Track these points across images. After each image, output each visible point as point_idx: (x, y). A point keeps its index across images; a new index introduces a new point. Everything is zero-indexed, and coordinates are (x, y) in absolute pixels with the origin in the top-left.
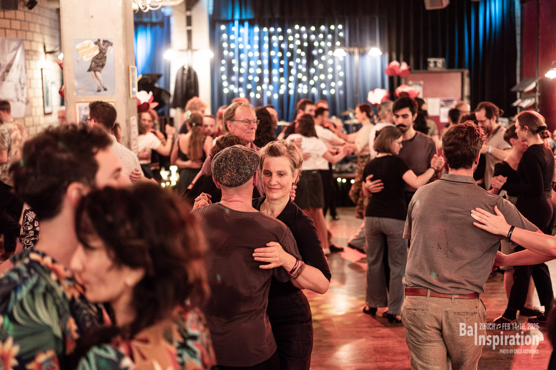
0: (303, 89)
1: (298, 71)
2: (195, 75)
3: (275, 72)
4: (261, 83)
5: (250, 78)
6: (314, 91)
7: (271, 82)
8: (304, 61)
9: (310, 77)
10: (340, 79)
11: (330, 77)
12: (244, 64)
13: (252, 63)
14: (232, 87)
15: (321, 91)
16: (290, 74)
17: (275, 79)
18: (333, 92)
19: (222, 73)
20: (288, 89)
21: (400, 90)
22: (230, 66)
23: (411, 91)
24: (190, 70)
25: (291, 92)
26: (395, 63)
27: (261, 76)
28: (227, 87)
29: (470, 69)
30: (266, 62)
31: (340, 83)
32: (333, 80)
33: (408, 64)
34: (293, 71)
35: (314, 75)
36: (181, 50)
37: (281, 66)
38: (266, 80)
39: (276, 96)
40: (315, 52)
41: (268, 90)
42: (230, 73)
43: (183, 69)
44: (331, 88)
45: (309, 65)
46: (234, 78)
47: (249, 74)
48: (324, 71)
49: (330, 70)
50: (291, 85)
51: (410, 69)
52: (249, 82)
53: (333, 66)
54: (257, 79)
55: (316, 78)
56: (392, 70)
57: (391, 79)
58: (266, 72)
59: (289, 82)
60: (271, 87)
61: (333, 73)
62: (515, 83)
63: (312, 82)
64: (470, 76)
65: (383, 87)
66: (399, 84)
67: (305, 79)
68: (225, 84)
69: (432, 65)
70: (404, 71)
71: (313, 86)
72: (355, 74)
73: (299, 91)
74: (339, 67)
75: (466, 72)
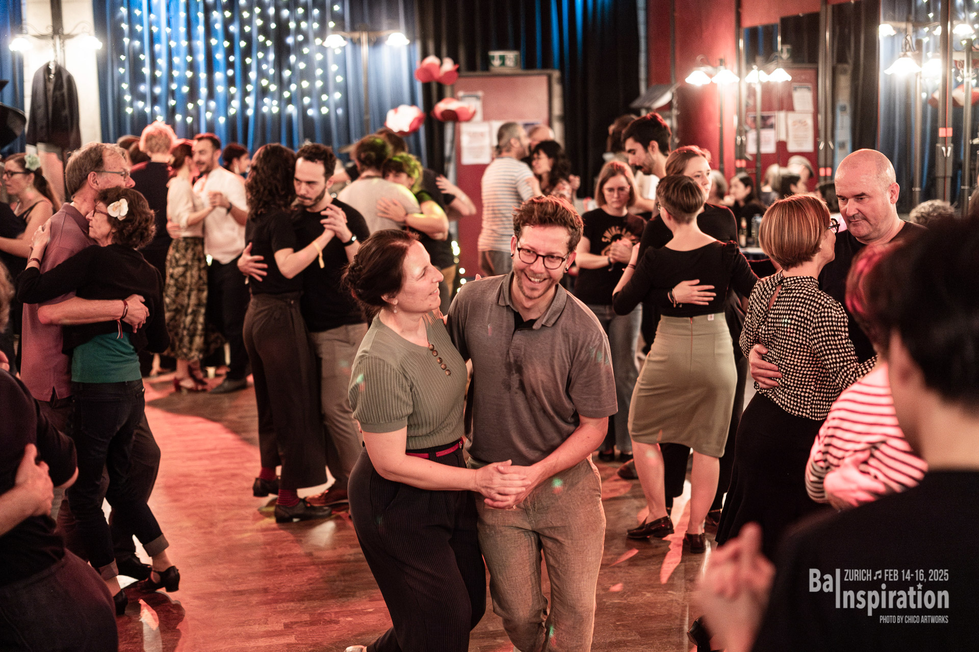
0: (270, 107)
1: (261, 74)
2: (70, 80)
3: (219, 76)
4: (193, 95)
5: (174, 86)
6: (291, 109)
7: (211, 95)
8: (271, 57)
9: (283, 85)
10: (337, 87)
11: (319, 84)
12: (162, 62)
13: (176, 60)
14: (140, 104)
15: (303, 110)
16: (246, 80)
17: (220, 89)
18: (324, 110)
19: (121, 79)
20: (244, 106)
21: (441, 107)
22: (135, 65)
23: (462, 108)
24: (59, 71)
25: (250, 112)
26: (432, 60)
27: (193, 84)
28: (131, 105)
29: (562, 69)
30: (201, 58)
31: (338, 96)
32: (325, 90)
33: (456, 61)
34: (253, 75)
35: (290, 82)
36: (42, 37)
37: (230, 65)
38: (203, 91)
39: (222, 120)
40: (290, 40)
41: (207, 109)
42: (136, 77)
43: (47, 69)
44: (321, 104)
45: (281, 63)
46: (144, 88)
47: (171, 78)
48: (307, 74)
49: (319, 72)
50: (250, 100)
51: (458, 70)
52: (172, 94)
53: (324, 65)
54: (185, 89)
55: (293, 87)
56: (427, 71)
57: (427, 87)
58: (203, 76)
59: (246, 93)
60: (212, 104)
61: (324, 78)
62: (636, 94)
63: (286, 94)
64: (562, 81)
65: (413, 103)
66: (441, 98)
67: (273, 88)
68: (128, 98)
69: (496, 63)
70: (448, 74)
71: (289, 101)
72: (362, 80)
73: (265, 110)
74: (333, 68)
75: (556, 74)
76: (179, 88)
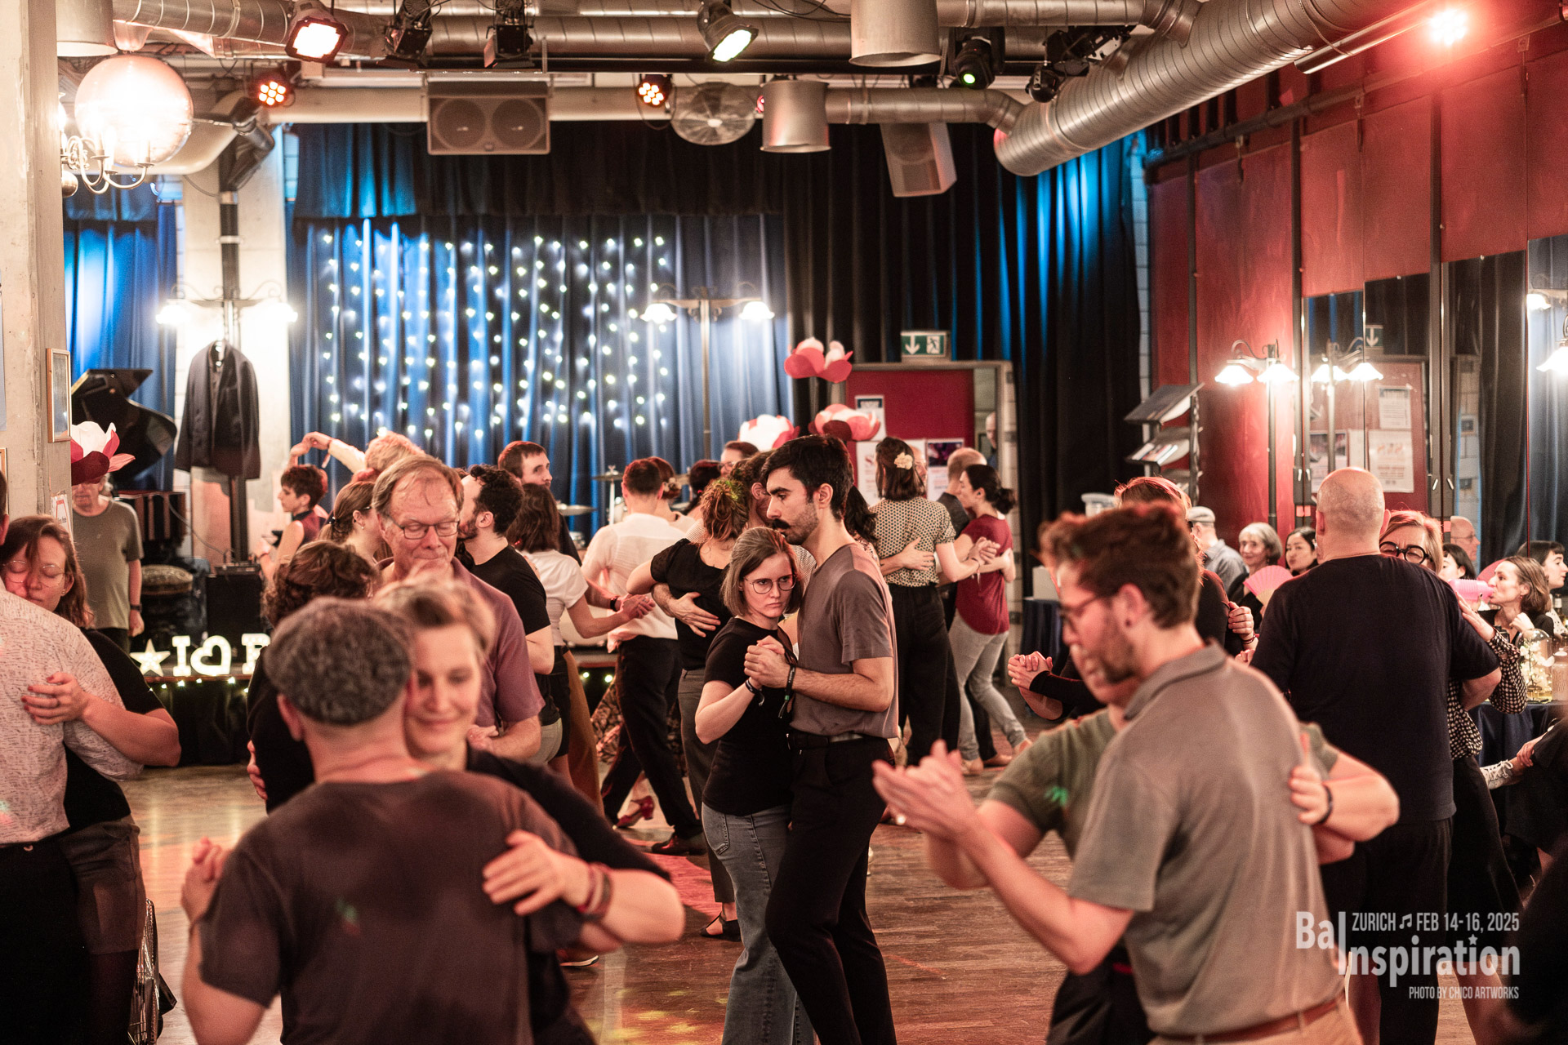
0: (555, 414)
1: (543, 363)
2: (246, 369)
3: (477, 366)
4: (436, 394)
5: (406, 381)
6: (588, 419)
7: (464, 395)
8: (559, 336)
9: (575, 379)
10: (661, 385)
11: (632, 379)
12: (389, 343)
13: (411, 340)
14: (353, 408)
15: (607, 421)
16: (519, 372)
17: (478, 386)
18: (640, 420)
19: (326, 369)
20: (515, 412)
21: (825, 417)
22: (348, 347)
23: (857, 418)
24: (231, 357)
25: (523, 422)
26: (811, 343)
27: (436, 378)
28: (340, 408)
29: (1015, 359)
30: (450, 337)
31: (661, 398)
32: (641, 389)
33: (848, 347)
34: (529, 364)
35: (587, 376)
36: (207, 303)
37: (495, 349)
38: (452, 389)
39: (479, 434)
40: (589, 311)
41: (456, 418)
42: (349, 366)
43: (213, 353)
44: (635, 411)
45: (573, 345)
46: (360, 383)
47: (402, 368)
48: (614, 365)
49: (633, 361)
50: (524, 404)
51: (851, 360)
52: (404, 392)
53: (641, 350)
54: (424, 386)
55: (592, 384)
56: (803, 360)
57: (801, 385)
58: (452, 365)
59: (518, 393)
60: (465, 409)
61: (641, 370)
62: (1137, 400)
63: (581, 395)
64: (1015, 378)
65: (780, 411)
66: (824, 403)
67: (561, 384)
68: (334, 398)
69: (912, 348)
70: (834, 364)
71: (585, 406)
72: (701, 373)
73: (547, 418)
74: (655, 355)
75: (1006, 367)
76: (415, 384)
